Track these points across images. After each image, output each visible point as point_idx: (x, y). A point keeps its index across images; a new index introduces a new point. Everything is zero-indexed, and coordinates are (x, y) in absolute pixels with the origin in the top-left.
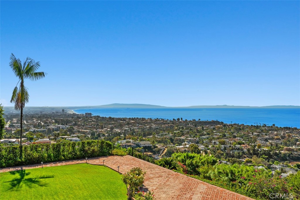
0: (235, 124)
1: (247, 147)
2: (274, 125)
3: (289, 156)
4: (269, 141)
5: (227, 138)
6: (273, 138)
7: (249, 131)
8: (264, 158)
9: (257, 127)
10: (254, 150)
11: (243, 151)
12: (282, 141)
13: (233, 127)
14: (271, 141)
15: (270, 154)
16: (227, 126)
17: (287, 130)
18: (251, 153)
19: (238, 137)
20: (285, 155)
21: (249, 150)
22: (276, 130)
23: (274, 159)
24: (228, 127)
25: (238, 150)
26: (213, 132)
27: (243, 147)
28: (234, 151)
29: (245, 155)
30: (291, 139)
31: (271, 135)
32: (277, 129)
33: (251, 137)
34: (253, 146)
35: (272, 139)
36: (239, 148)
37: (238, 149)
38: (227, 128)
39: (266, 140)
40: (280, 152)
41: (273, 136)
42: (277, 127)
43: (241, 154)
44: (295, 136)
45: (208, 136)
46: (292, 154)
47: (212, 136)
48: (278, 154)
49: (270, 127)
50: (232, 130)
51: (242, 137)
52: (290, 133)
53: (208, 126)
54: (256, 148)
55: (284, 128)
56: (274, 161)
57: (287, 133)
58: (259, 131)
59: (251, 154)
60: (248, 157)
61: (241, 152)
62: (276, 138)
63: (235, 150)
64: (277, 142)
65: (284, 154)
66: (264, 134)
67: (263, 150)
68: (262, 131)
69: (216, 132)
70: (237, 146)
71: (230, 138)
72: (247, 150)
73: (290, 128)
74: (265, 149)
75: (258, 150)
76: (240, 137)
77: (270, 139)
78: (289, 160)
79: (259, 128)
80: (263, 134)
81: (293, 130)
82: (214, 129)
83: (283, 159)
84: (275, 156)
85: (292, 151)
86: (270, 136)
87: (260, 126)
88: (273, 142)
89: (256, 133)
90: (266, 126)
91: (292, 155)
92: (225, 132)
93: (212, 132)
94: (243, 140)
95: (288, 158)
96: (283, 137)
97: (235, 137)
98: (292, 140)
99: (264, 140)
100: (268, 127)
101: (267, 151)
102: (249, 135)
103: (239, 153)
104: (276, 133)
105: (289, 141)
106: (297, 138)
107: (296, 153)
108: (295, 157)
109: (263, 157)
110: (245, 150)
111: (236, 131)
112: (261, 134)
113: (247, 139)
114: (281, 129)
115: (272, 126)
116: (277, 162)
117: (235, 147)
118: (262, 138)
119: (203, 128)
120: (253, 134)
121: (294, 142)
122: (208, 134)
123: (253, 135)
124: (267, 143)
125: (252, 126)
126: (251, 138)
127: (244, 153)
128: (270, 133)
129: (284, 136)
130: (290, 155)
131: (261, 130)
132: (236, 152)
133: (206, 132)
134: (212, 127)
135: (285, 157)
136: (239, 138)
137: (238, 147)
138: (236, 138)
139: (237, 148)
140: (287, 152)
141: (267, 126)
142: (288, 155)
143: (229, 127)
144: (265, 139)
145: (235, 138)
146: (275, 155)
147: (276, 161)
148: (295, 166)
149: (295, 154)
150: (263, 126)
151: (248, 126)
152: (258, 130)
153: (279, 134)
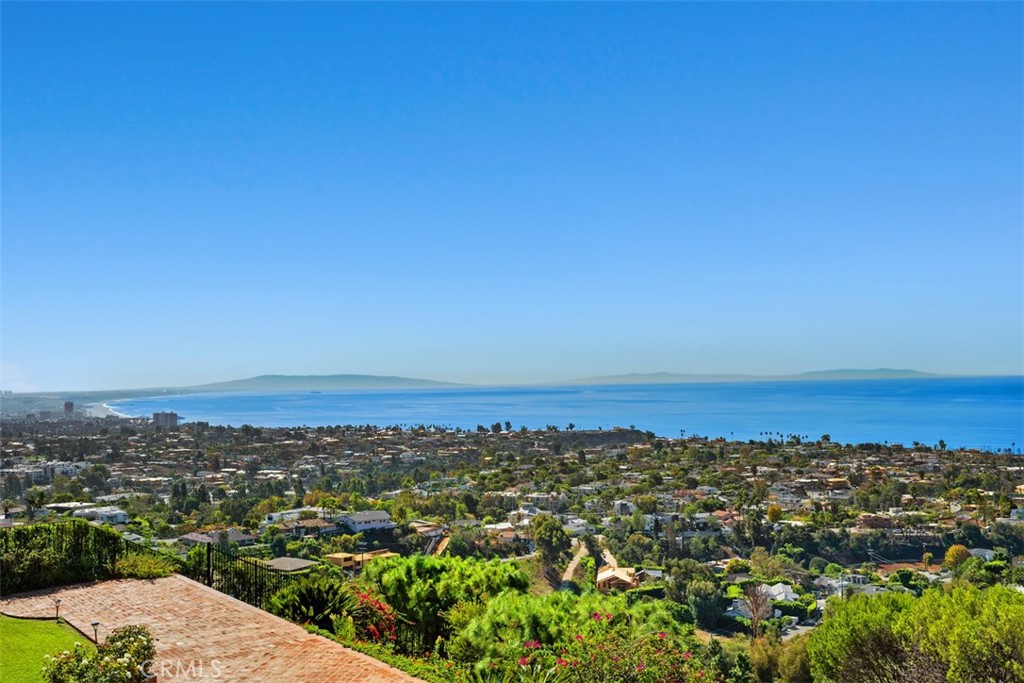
0: (694, 440)
1: (732, 517)
2: (826, 438)
3: (875, 545)
4: (809, 493)
5: (666, 490)
6: (822, 483)
7: (743, 461)
8: (789, 555)
9: (770, 447)
10: (757, 529)
11: (718, 534)
12: (854, 492)
13: (686, 448)
14: (815, 495)
15: (810, 539)
16: (668, 445)
17: (869, 456)
18: (745, 539)
19: (703, 483)
20: (861, 540)
21: (738, 529)
22: (832, 456)
23: (824, 557)
24: (669, 450)
25: (701, 529)
26: (618, 469)
27: (720, 518)
28: (688, 533)
29: (728, 545)
30: (885, 484)
31: (817, 475)
32: (840, 453)
33: (748, 483)
34: (752, 515)
35: (821, 486)
36: (705, 524)
37: (701, 525)
38: (666, 453)
39: (801, 491)
40: (844, 531)
41: (821, 475)
42: (837, 445)
43: (712, 543)
44: (898, 473)
45: (598, 484)
46: (884, 536)
47: (614, 483)
48: (839, 540)
49: (813, 444)
50: (685, 462)
51: (718, 485)
52: (881, 463)
53: (599, 448)
54: (763, 522)
55: (862, 447)
56: (827, 564)
57: (870, 464)
58: (776, 461)
59: (747, 543)
60: (736, 553)
61: (714, 535)
62: (834, 483)
63: (693, 530)
64: (837, 497)
65: (858, 539)
66: (793, 470)
67: (789, 526)
68: (787, 459)
69: (628, 470)
70: (697, 515)
71: (677, 487)
72: (734, 528)
73: (878, 448)
74: (793, 523)
75: (771, 528)
76: (709, 484)
77: (813, 487)
78: (874, 559)
79: (777, 451)
80: (790, 472)
81: (891, 454)
82: (622, 458)
83: (857, 555)
84: (828, 548)
85: (884, 527)
86: (812, 477)
87: (780, 445)
88: (822, 497)
89: (765, 468)
90: (799, 443)
91: (885, 542)
92: (659, 468)
93: (614, 470)
94: (722, 494)
95: (871, 552)
96: (856, 480)
97: (693, 484)
98: (887, 489)
99: (793, 490)
100: (806, 445)
101: (803, 528)
102: (744, 474)
103: (705, 541)
104: (832, 464)
105: (877, 492)
106: (902, 480)
107: (896, 533)
108: (897, 546)
109: (786, 552)
110: (727, 529)
111: (698, 463)
112: (784, 471)
113: (736, 488)
114: (851, 450)
115: (819, 443)
116: (837, 565)
117: (692, 519)
118: (786, 486)
119: (582, 454)
120: (754, 471)
121: (894, 494)
122: (601, 477)
123: (755, 475)
124: (803, 501)
125: (752, 442)
126: (749, 486)
127: (721, 539)
128: (812, 467)
129: (861, 476)
130: (877, 540)
131: (782, 455)
132: (696, 538)
133: (593, 469)
134: (615, 452)
135: (861, 549)
136: (706, 488)
137: (704, 521)
138: (699, 488)
139: (698, 524)
140: (869, 530)
141: (802, 441)
142: (872, 542)
143: (673, 450)
144: (795, 487)
145: (695, 488)
146: (828, 544)
147: (830, 565)
148: (895, 580)
149: (897, 538)
150: (790, 444)
151: (739, 443)
152: (774, 458)
153: (842, 469)
